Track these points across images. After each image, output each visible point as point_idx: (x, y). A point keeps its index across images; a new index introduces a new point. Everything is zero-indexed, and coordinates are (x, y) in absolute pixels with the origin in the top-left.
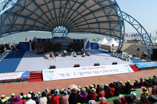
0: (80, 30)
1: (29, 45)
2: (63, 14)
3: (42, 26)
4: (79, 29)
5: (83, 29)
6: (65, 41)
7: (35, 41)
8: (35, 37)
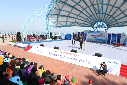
0: (120, 24)
1: (71, 37)
2: (98, 10)
3: (83, 22)
4: (118, 23)
5: (123, 23)
6: (100, 35)
7: (76, 34)
8: (77, 31)
